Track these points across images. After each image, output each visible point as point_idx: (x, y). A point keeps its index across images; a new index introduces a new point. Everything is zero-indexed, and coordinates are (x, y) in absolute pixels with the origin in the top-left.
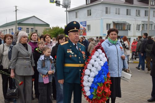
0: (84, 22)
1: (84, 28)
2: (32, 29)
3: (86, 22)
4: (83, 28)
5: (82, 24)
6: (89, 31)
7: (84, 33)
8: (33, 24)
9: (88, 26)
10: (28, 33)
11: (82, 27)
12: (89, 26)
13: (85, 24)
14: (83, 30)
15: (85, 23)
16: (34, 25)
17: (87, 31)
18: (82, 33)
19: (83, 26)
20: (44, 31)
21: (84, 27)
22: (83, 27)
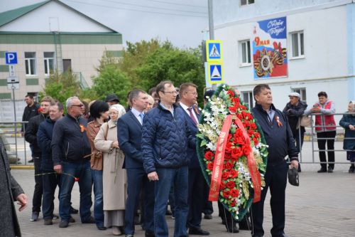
0: (278, 20)
1: (277, 46)
2: (46, 54)
3: (284, 19)
4: (271, 46)
5: (266, 30)
6: (300, 56)
7: (275, 64)
8: (53, 34)
9: (295, 35)
10: (32, 73)
11: (268, 42)
12: (298, 37)
13: (281, 27)
14: (272, 55)
15: (282, 23)
16: (57, 37)
17: (290, 55)
18: (270, 66)
19: (274, 36)
20: (102, 62)
21: (278, 41)
22: (272, 40)
